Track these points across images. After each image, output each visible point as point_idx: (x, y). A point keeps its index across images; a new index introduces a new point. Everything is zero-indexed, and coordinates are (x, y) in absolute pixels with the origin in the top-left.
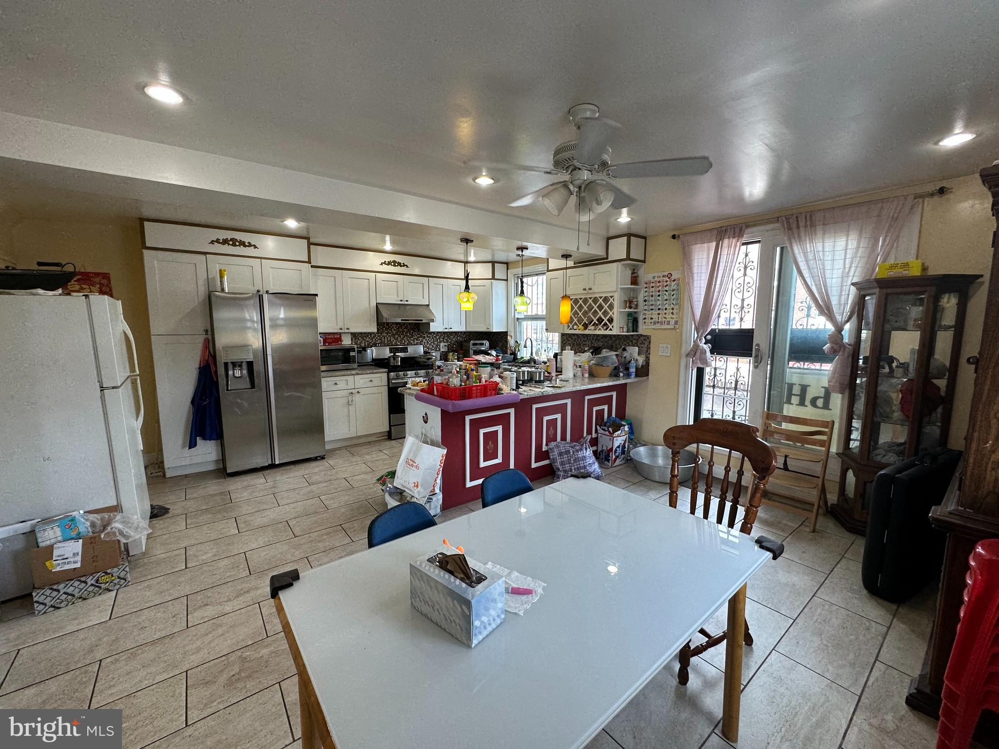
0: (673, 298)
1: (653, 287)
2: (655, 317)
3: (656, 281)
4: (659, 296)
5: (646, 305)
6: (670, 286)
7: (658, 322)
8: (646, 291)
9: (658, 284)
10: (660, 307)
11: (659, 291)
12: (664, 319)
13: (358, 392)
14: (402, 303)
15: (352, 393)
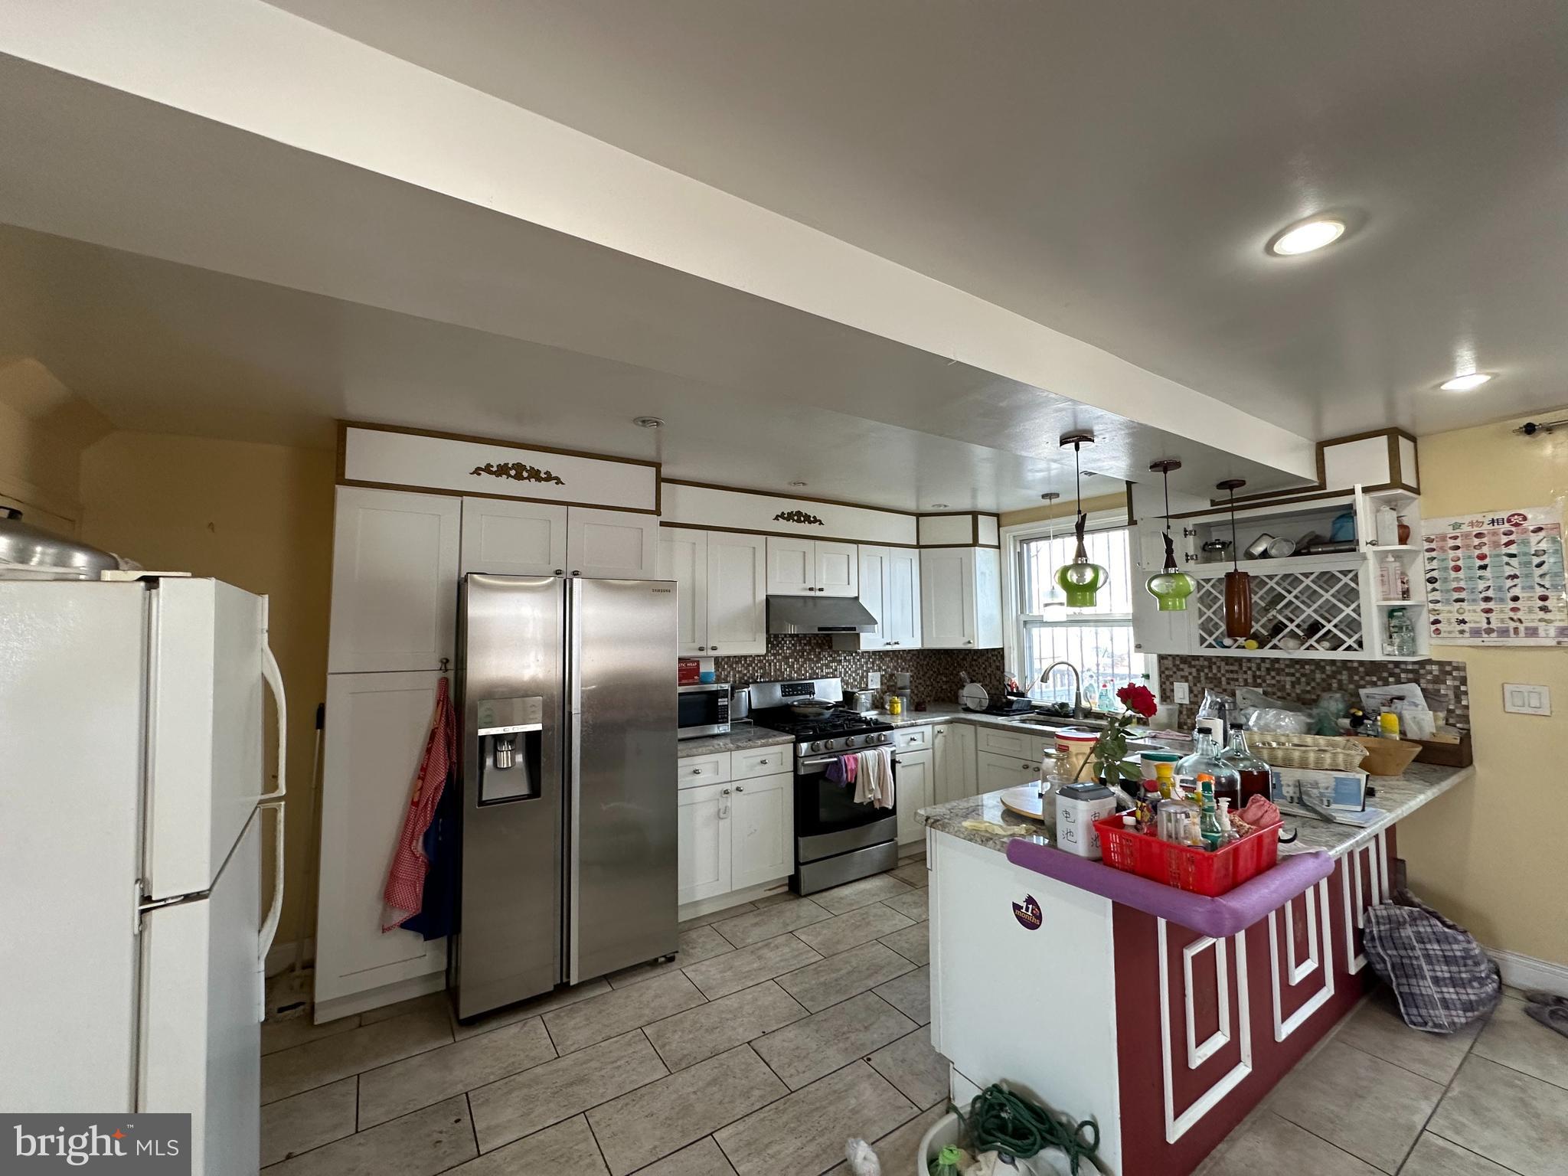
0: (1538, 571)
1: (1456, 548)
2: (1476, 618)
3: (1466, 536)
4: (1483, 567)
5: (1434, 590)
6: (1525, 543)
7: (1489, 631)
8: (1432, 559)
9: (1477, 541)
10: (1490, 594)
11: (1482, 557)
12: (1513, 624)
13: (738, 789)
14: (812, 594)
15: (726, 792)
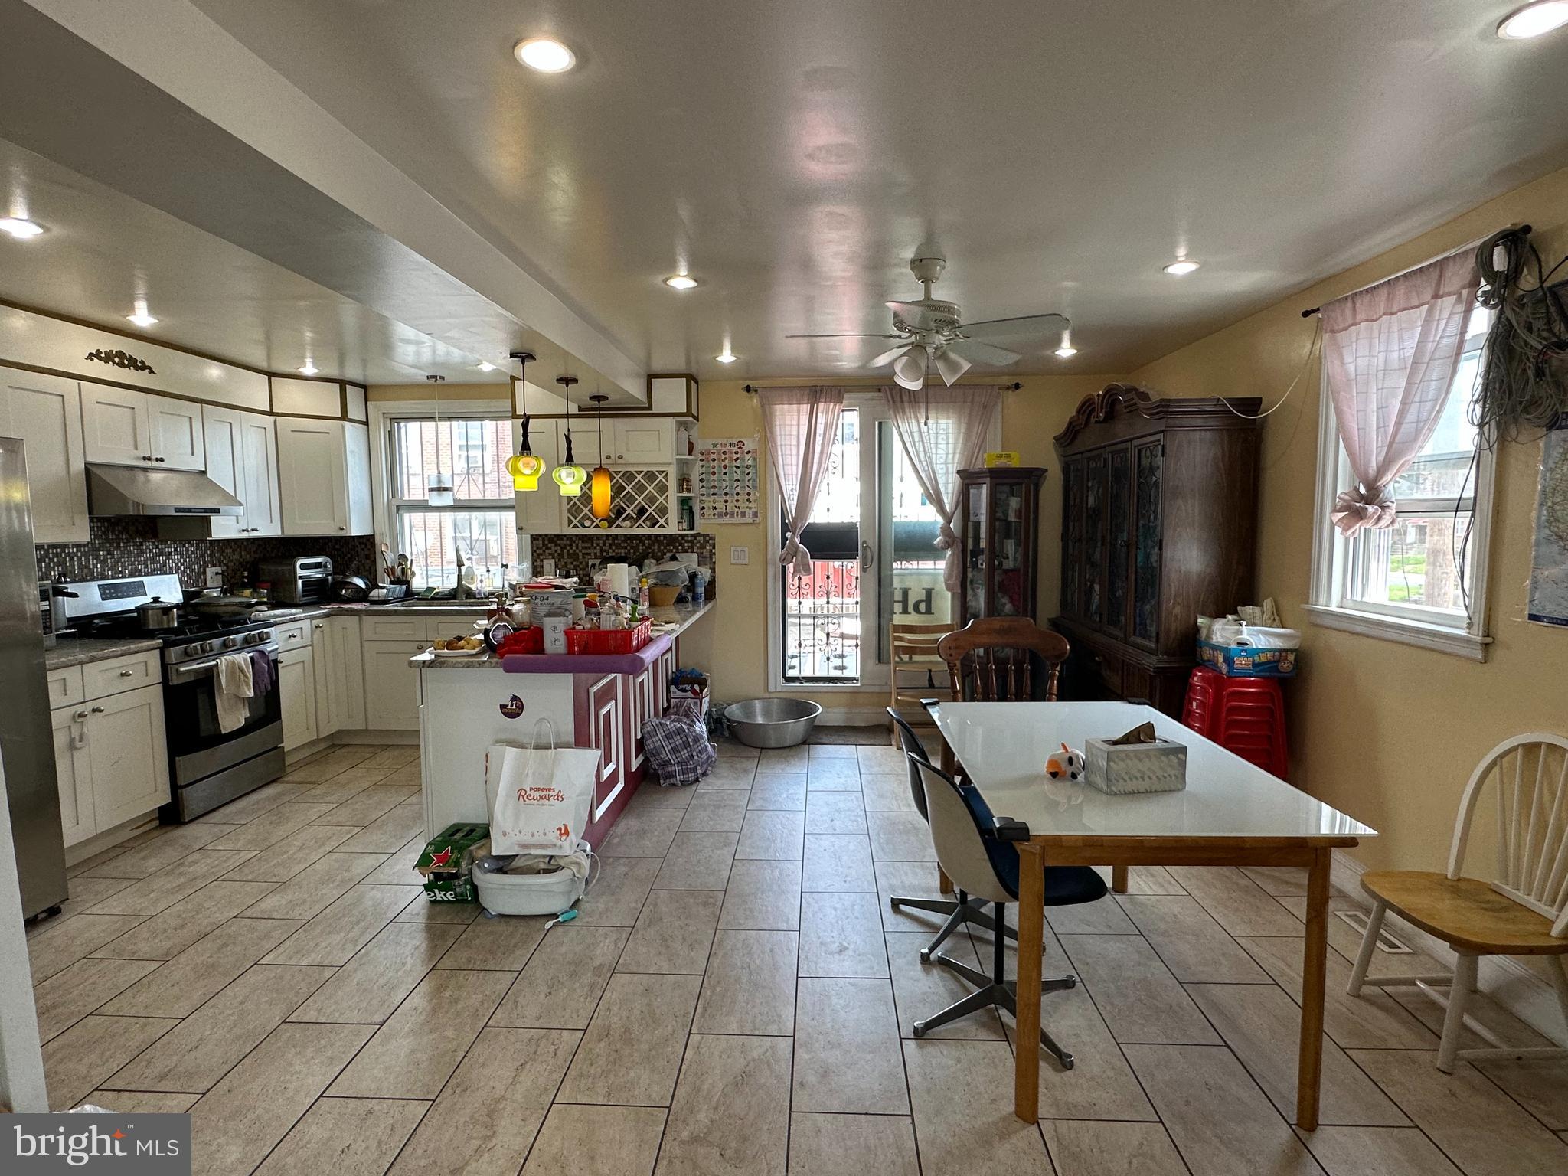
0: (747, 478)
1: (714, 460)
2: (720, 506)
3: (719, 452)
4: (725, 473)
5: (703, 487)
6: (743, 460)
7: (726, 514)
8: (702, 466)
9: (723, 457)
10: (727, 490)
11: (725, 467)
12: (736, 510)
13: (95, 710)
14: (149, 465)
15: (80, 715)
